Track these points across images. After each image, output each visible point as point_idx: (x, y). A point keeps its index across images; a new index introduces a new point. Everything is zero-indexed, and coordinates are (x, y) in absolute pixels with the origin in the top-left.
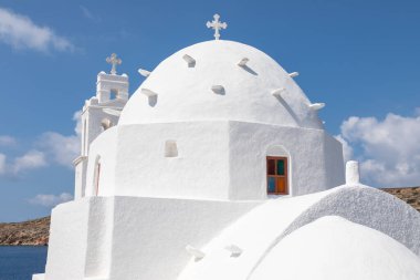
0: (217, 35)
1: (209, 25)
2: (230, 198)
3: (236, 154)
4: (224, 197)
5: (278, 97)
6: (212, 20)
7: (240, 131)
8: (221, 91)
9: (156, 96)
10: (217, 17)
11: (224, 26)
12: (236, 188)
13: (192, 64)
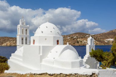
3: (54, 40)
4: (52, 45)
5: (58, 32)
7: (54, 37)
8: (51, 32)
12: (54, 44)
13: (47, 27)
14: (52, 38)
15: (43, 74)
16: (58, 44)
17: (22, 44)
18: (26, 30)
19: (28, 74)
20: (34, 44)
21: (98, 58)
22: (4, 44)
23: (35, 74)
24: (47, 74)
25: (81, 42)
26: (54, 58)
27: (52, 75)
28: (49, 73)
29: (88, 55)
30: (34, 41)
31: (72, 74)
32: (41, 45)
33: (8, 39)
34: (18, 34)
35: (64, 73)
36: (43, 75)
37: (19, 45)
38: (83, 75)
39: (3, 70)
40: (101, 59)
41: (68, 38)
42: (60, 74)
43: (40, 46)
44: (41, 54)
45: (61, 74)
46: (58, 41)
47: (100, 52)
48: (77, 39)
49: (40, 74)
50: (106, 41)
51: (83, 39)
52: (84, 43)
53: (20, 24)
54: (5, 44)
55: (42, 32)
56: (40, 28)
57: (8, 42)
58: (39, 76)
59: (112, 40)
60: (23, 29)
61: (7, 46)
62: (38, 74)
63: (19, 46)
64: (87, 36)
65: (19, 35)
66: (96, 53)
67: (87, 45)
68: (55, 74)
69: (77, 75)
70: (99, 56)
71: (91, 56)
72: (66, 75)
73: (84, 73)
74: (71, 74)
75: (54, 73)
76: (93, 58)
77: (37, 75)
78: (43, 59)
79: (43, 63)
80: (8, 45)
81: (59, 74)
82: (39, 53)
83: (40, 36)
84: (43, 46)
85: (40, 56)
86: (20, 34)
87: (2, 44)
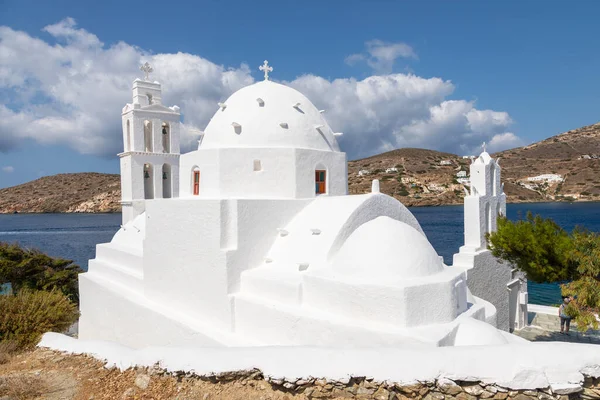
0: (266, 76)
1: (261, 68)
2: (297, 197)
3: (300, 169)
4: (292, 197)
5: (318, 130)
6: (263, 64)
7: (302, 155)
8: (286, 126)
9: (240, 127)
10: (266, 62)
11: (271, 69)
12: (300, 191)
13: (262, 104)
14: (292, 160)
15: (236, 376)
16: (320, 190)
17: (148, 195)
18: (164, 132)
19: (145, 370)
20: (196, 192)
21: (532, 264)
22: (86, 206)
23: (181, 374)
24: (261, 376)
25: (419, 188)
26: (302, 268)
27: (296, 389)
28: (274, 372)
29: (473, 246)
30: (197, 175)
31: (435, 385)
32: (233, 197)
33: (101, 183)
34: (126, 150)
35: (378, 378)
36: (237, 384)
37: (130, 205)
38: (521, 391)
39: (32, 330)
40: (551, 268)
41: (360, 173)
42: (349, 385)
43: (224, 203)
44: (233, 246)
45: (355, 381)
46: (320, 177)
47: (543, 231)
48: (399, 179)
49: (213, 379)
50: (528, 186)
51: (426, 178)
52: (432, 195)
53: (136, 101)
54: (90, 204)
55: (238, 130)
56: (224, 108)
57: (103, 196)
58: (209, 387)
59: (554, 178)
60: (150, 125)
61: (97, 212)
62: (203, 378)
63: (131, 208)
64: (443, 162)
65: (130, 153)
66: (524, 240)
67: (467, 198)
68: (313, 383)
69: (474, 390)
70: (539, 251)
71: (497, 254)
72: (395, 389)
73: (525, 375)
74: (430, 387)
75: (306, 376)
76: (506, 262)
77: (199, 383)
78: (244, 274)
79: (244, 292)
80: (101, 209)
81: (346, 380)
82: (224, 240)
83: (223, 151)
84: (239, 201)
85: (229, 254)
86: (132, 150)
87: (78, 203)
